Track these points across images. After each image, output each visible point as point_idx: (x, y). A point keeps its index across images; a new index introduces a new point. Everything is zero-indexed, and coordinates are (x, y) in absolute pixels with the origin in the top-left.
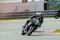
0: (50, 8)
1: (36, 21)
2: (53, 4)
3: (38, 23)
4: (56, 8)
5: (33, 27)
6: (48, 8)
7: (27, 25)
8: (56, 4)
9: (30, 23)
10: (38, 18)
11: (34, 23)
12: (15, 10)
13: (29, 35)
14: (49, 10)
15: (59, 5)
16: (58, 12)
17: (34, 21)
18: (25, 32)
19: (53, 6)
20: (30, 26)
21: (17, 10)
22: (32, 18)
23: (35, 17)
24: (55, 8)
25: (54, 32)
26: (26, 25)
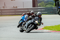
6: (36, 5)
12: (3, 7)
19: (41, 3)
25: (42, 29)
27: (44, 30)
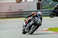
0: (43, 8)
1: (38, 20)
2: (46, 4)
3: (40, 22)
4: (49, 8)
5: (35, 26)
6: (41, 8)
7: (29, 24)
8: (49, 4)
9: (32, 22)
10: (39, 17)
11: (36, 22)
12: (9, 10)
13: (31, 34)
14: (42, 9)
15: (51, 5)
16: (53, 12)
17: (36, 20)
18: (26, 31)
19: (46, 6)
20: (32, 25)
21: (11, 9)
22: (33, 17)
23: (37, 16)
24: (47, 8)
26: (27, 24)
27: (49, 31)
